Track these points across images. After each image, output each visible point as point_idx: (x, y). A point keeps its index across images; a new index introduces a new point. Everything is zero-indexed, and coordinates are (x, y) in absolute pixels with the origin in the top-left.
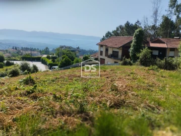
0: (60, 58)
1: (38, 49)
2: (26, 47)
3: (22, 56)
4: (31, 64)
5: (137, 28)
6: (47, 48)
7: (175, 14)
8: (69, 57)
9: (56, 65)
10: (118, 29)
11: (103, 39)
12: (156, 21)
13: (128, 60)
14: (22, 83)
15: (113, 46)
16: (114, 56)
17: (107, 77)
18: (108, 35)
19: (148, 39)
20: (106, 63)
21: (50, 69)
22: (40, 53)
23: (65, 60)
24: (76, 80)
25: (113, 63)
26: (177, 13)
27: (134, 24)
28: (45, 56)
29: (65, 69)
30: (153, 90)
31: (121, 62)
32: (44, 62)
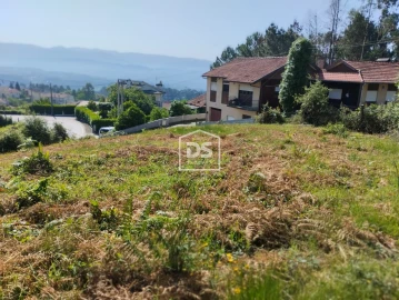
0: (120, 108)
1: (68, 88)
2: (40, 83)
3: (31, 104)
4: (50, 122)
5: (293, 39)
6: (89, 86)
7: (379, 7)
8: (140, 105)
9: (110, 124)
10: (249, 42)
11: (217, 64)
12: (335, 21)
13: (275, 111)
14: (21, 171)
15: (240, 80)
16: (243, 101)
17: (232, 153)
18: (228, 55)
19: (320, 63)
20: (223, 117)
21: (96, 132)
22: (72, 97)
23: (131, 113)
24: (155, 161)
25: (241, 118)
26: (384, 5)
27: (286, 30)
28: (85, 103)
29: (129, 133)
30: (352, 184)
31: (260, 116)
32: (82, 118)
